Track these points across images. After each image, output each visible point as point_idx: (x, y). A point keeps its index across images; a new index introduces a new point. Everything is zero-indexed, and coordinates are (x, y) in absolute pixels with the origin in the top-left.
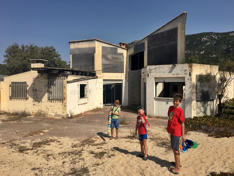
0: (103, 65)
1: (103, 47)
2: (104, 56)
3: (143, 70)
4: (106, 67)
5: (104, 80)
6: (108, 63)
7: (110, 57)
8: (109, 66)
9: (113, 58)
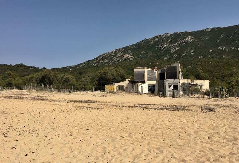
0: (148, 78)
1: (148, 70)
2: (148, 74)
3: (164, 80)
4: (149, 78)
5: (148, 84)
6: (150, 77)
7: (151, 74)
8: (150, 78)
9: (152, 75)
